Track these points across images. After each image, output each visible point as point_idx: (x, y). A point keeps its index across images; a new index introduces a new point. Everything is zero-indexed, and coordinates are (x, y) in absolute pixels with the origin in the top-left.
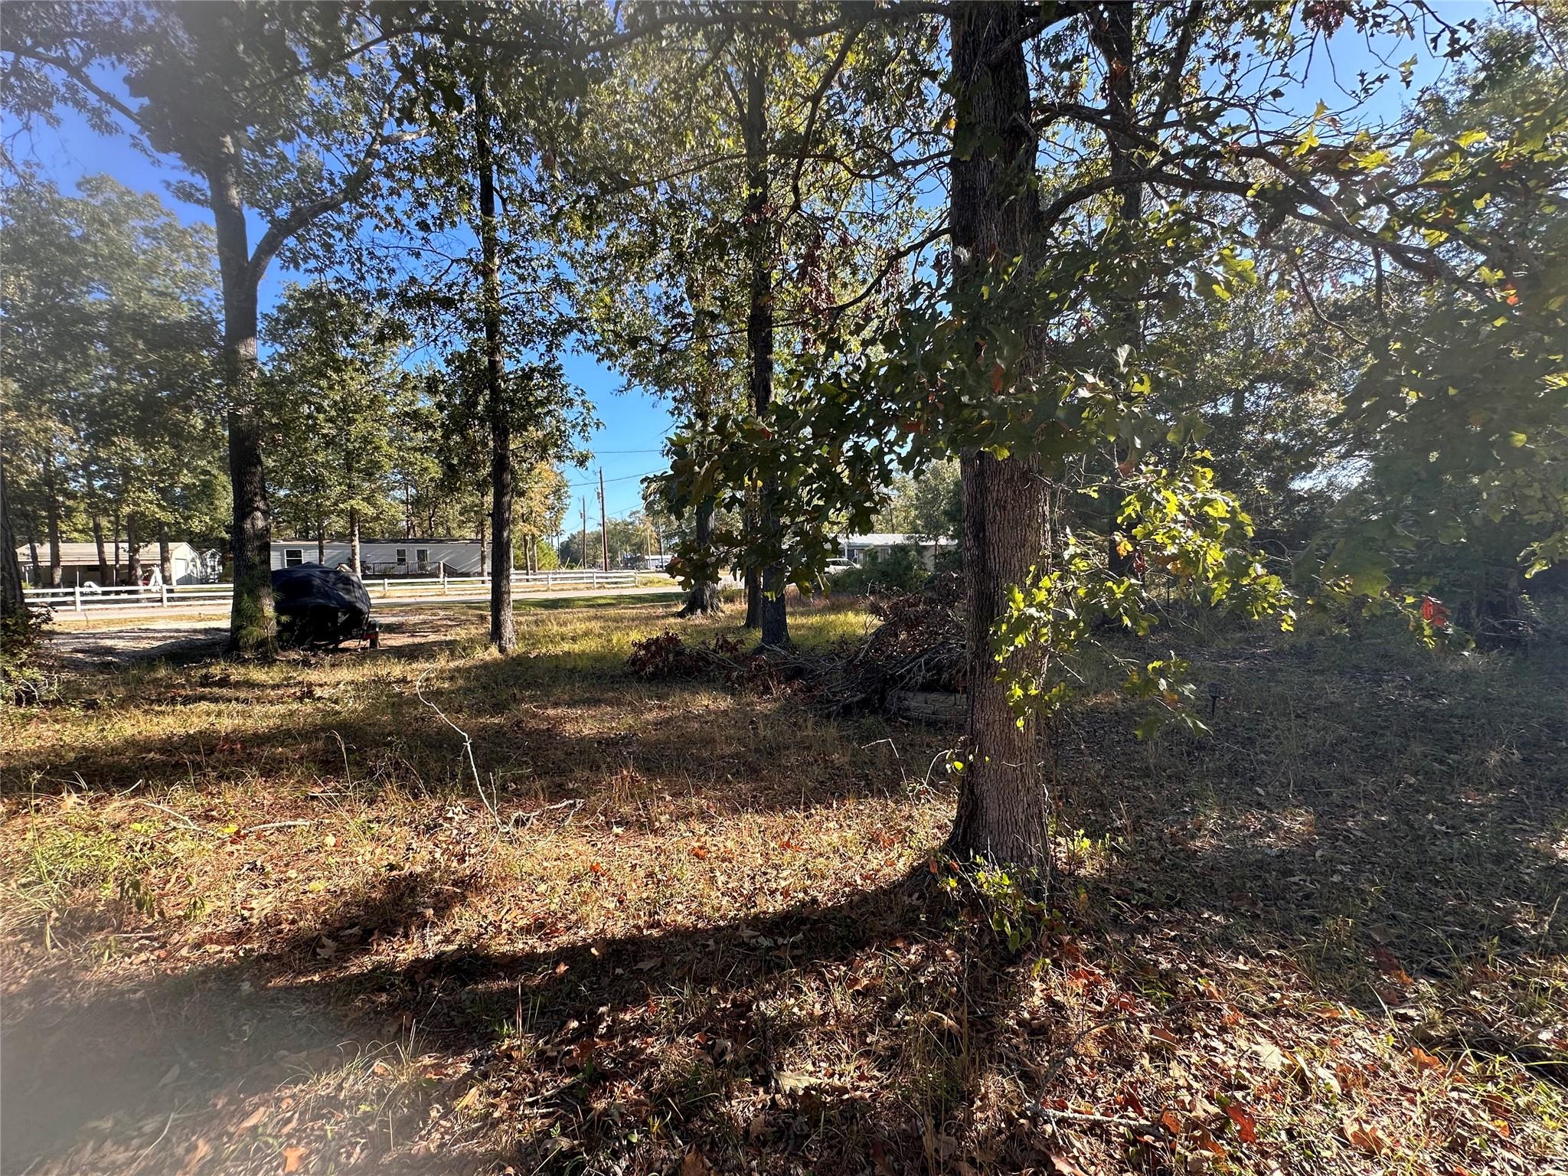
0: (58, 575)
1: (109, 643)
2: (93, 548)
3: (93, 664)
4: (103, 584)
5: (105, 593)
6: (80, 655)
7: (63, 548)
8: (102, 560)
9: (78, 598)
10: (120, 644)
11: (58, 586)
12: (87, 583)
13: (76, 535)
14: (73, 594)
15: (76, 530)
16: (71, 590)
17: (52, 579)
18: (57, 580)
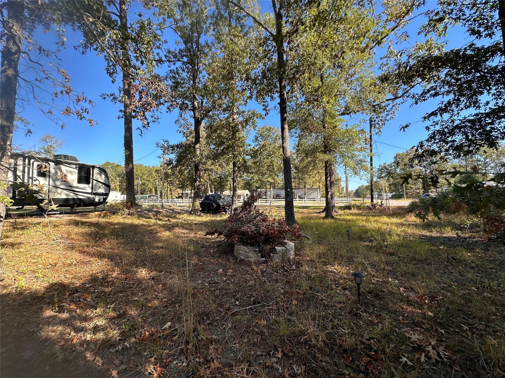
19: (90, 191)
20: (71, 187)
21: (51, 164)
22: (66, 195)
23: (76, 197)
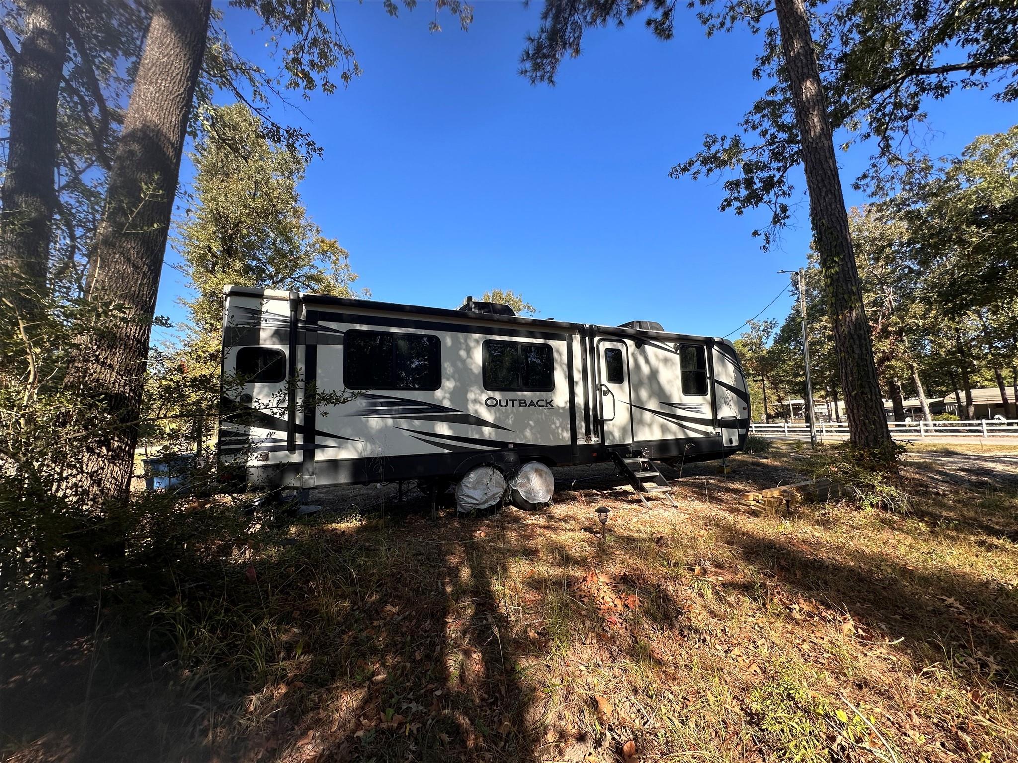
0: (972, 410)
1: (990, 465)
2: (997, 391)
3: (969, 481)
4: (1007, 418)
5: (1009, 424)
6: (962, 473)
7: (974, 393)
8: (1005, 399)
9: (985, 428)
10: (999, 468)
11: (973, 419)
12: (996, 416)
13: (986, 383)
14: (980, 424)
15: (986, 380)
16: (979, 422)
17: (968, 413)
18: (971, 414)
19: (709, 415)
20: (671, 405)
21: (629, 342)
22: (664, 429)
23: (681, 436)
